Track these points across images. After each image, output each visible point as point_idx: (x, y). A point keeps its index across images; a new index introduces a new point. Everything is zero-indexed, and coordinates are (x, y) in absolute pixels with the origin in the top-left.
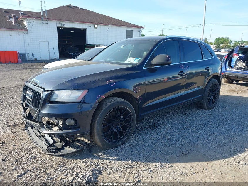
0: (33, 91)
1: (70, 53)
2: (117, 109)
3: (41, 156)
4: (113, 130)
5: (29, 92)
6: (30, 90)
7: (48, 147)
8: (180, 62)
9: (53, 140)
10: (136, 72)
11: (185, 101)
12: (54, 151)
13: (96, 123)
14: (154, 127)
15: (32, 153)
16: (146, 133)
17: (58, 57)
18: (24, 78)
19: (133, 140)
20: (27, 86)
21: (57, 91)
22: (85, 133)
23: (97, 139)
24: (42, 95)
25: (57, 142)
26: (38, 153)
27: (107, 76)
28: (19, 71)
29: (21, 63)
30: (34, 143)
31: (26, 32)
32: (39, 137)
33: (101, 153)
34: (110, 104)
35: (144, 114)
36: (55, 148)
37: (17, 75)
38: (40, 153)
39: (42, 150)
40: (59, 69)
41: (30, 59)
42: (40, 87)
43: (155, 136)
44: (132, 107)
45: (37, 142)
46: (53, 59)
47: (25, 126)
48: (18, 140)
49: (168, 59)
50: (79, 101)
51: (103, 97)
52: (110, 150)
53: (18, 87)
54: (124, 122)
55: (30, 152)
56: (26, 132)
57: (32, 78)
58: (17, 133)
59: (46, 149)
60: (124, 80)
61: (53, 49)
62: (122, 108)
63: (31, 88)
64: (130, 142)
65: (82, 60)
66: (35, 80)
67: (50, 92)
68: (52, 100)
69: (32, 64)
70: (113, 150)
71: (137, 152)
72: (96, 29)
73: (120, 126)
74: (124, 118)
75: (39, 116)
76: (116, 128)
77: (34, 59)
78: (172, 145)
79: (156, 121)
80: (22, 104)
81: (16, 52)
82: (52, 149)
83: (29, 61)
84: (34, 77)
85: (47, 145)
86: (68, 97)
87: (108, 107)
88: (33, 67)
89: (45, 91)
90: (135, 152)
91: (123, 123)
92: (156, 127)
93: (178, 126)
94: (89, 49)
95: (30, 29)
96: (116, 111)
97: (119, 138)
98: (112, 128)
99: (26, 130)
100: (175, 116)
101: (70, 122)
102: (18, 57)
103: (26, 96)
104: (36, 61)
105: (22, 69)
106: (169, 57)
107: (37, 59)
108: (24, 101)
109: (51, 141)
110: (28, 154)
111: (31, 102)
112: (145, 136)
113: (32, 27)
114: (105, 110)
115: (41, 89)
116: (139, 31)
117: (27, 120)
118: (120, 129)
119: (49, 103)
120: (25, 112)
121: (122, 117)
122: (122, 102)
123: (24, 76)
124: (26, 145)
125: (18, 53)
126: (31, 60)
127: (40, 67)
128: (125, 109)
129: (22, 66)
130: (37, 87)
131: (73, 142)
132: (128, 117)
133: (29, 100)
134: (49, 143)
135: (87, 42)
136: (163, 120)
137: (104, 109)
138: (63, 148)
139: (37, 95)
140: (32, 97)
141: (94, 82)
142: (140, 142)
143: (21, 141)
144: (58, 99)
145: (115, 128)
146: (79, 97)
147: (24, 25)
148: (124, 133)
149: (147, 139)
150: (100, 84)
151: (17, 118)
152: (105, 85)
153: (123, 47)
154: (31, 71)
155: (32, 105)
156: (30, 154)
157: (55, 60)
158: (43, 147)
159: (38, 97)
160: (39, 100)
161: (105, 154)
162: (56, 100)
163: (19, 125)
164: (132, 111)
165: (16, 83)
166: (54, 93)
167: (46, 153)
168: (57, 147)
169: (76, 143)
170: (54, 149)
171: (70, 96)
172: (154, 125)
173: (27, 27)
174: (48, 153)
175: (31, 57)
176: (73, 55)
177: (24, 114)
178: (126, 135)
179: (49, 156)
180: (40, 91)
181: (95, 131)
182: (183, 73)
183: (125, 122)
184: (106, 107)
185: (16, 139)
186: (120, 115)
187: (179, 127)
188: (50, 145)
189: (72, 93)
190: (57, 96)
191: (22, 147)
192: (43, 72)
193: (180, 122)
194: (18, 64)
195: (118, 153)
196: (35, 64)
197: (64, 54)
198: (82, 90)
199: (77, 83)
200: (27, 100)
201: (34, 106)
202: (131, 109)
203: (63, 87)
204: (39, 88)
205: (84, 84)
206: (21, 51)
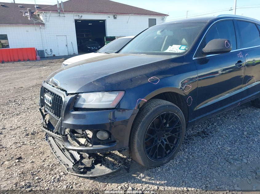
0: (52, 94)
1: (89, 48)
2: (162, 116)
3: (67, 177)
4: (157, 143)
5: (48, 96)
6: (48, 92)
7: (74, 164)
8: (237, 49)
9: (79, 155)
10: (185, 63)
11: (243, 99)
12: (82, 170)
13: (136, 136)
14: (204, 134)
15: (55, 174)
16: (196, 144)
17: (77, 52)
18: (43, 76)
19: (182, 155)
20: (45, 88)
21: (84, 94)
22: (122, 150)
23: (138, 157)
24: (63, 100)
25: (85, 158)
26: (62, 174)
27: (147, 71)
28: (38, 69)
29: (39, 60)
30: (57, 158)
31: (43, 27)
32: (63, 151)
33: (144, 175)
34: (153, 109)
35: (195, 119)
36: (83, 166)
37: (36, 73)
38: (65, 173)
39: (67, 169)
40: (79, 65)
41: (48, 56)
42: (61, 89)
43: (210, 148)
44: (180, 112)
45: (60, 157)
46: (72, 54)
47: (46, 135)
48: (38, 154)
49: (227, 45)
50: (114, 107)
51: (145, 100)
52: (154, 170)
53: (36, 86)
54: (171, 132)
55: (52, 172)
56: (47, 143)
57: (51, 77)
58: (36, 145)
59: (73, 168)
60: (170, 75)
61: (71, 44)
62: (169, 114)
63: (50, 90)
64: (179, 157)
65: (106, 53)
66: (54, 79)
67: (74, 96)
68: (77, 106)
69: (51, 61)
70: (159, 170)
71: (191, 172)
72: (115, 20)
73: (166, 137)
74: (170, 126)
75: (61, 127)
76: (161, 140)
77: (52, 55)
78: (237, 162)
79: (205, 126)
80: (40, 110)
81: (34, 48)
82: (80, 167)
83: (48, 58)
84: (52, 76)
85: (73, 161)
86: (99, 102)
87: (151, 113)
88: (52, 64)
89: (68, 95)
90: (189, 173)
91: (169, 133)
92: (208, 134)
93: (235, 132)
94: (109, 42)
95: (46, 24)
96: (161, 118)
97: (165, 153)
98: (156, 141)
99: (46, 140)
100: (227, 118)
101: (102, 135)
102: (36, 54)
103: (44, 100)
104: (54, 57)
105: (41, 66)
106: (229, 41)
107: (56, 55)
108: (42, 106)
109: (78, 157)
110: (50, 174)
111: (50, 109)
112: (196, 147)
113: (48, 22)
114: (147, 118)
115: (62, 92)
116: (163, 19)
117: (47, 131)
118: (166, 141)
119: (74, 109)
120: (44, 119)
121: (168, 125)
122: (169, 106)
123: (43, 74)
124: (47, 160)
125: (36, 49)
126: (50, 57)
127: (59, 64)
128: (173, 115)
129: (41, 63)
130: (57, 89)
131: (104, 157)
132: (176, 125)
133: (48, 106)
134: (75, 160)
135: (107, 35)
136: (213, 124)
137: (146, 116)
138: (93, 167)
139: (57, 100)
140: (51, 101)
141: (131, 80)
142: (191, 157)
143: (41, 155)
144: (86, 105)
145: (159, 140)
146: (113, 101)
147: (40, 19)
148: (171, 146)
149: (200, 152)
150: (140, 82)
151: (36, 124)
152: (147, 83)
153: (160, 32)
154: (50, 68)
155: (52, 112)
156: (52, 174)
157: (74, 55)
158: (68, 165)
159: (58, 103)
160: (60, 107)
161: (149, 175)
162: (83, 107)
163: (38, 133)
164: (182, 117)
165: (34, 82)
166: (80, 96)
167: (72, 174)
168: (85, 165)
169: (109, 158)
170: (82, 168)
171: (101, 100)
172: (204, 132)
173: (44, 21)
174: (75, 174)
175: (50, 53)
176: (92, 49)
177: (43, 122)
178: (173, 149)
179: (76, 177)
180: (62, 94)
181: (136, 146)
182: (241, 64)
183: (173, 132)
184: (148, 114)
185: (35, 152)
186: (165, 124)
187: (237, 134)
188: (76, 163)
189: (103, 96)
190: (84, 101)
191: (43, 164)
192: (63, 70)
193: (236, 126)
194: (37, 61)
195: (166, 174)
196: (54, 61)
197: (83, 49)
198: (116, 92)
199: (110, 83)
200: (45, 105)
201: (55, 114)
202: (180, 115)
203: (91, 88)
204: (59, 90)
205: (119, 84)
206: (39, 48)
